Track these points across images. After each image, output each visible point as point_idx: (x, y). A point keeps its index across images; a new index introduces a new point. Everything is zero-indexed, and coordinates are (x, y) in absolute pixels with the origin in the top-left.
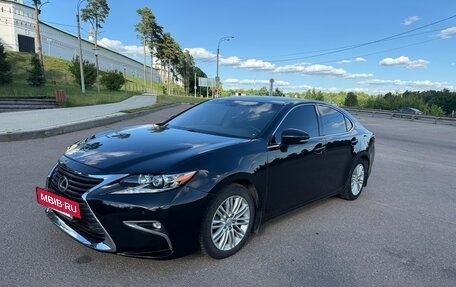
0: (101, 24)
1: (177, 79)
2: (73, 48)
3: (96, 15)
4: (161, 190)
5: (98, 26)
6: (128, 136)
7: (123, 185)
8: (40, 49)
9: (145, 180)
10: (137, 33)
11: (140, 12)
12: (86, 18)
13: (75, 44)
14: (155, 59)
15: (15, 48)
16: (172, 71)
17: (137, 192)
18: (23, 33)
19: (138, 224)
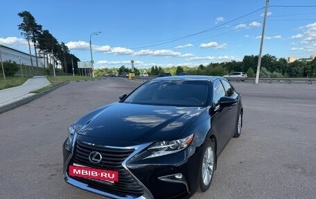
1: (57, 64)
4: (177, 151)
10: (21, 31)
11: (21, 15)
17: (161, 155)
19: (168, 178)
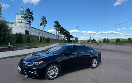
0: (45, 26)
2: (38, 32)
3: (44, 24)
4: (36, 65)
5: (44, 27)
6: (39, 55)
7: (30, 64)
8: (30, 33)
9: (34, 63)
10: (55, 27)
11: (55, 22)
12: (41, 25)
13: (38, 31)
14: (59, 34)
15: (25, 34)
16: (64, 36)
18: (27, 30)
